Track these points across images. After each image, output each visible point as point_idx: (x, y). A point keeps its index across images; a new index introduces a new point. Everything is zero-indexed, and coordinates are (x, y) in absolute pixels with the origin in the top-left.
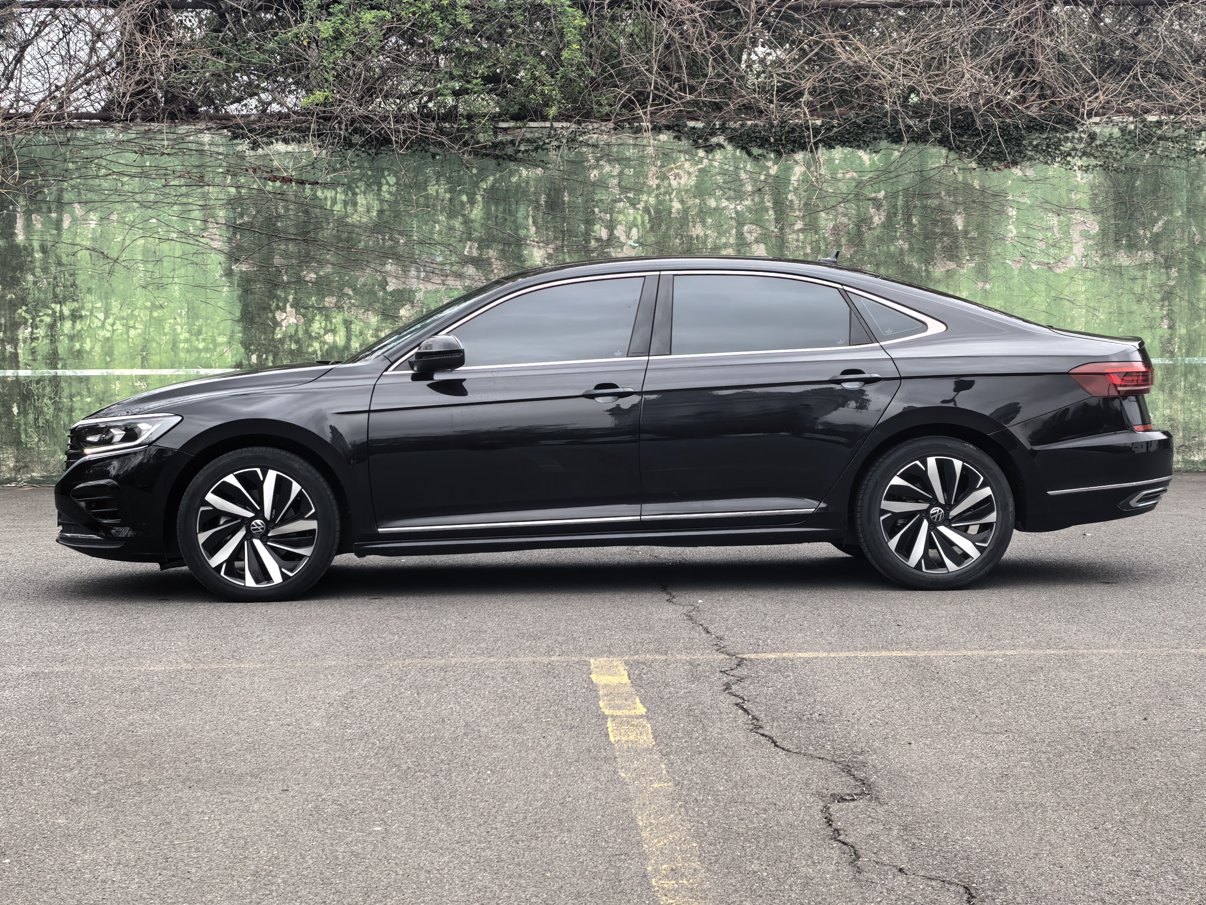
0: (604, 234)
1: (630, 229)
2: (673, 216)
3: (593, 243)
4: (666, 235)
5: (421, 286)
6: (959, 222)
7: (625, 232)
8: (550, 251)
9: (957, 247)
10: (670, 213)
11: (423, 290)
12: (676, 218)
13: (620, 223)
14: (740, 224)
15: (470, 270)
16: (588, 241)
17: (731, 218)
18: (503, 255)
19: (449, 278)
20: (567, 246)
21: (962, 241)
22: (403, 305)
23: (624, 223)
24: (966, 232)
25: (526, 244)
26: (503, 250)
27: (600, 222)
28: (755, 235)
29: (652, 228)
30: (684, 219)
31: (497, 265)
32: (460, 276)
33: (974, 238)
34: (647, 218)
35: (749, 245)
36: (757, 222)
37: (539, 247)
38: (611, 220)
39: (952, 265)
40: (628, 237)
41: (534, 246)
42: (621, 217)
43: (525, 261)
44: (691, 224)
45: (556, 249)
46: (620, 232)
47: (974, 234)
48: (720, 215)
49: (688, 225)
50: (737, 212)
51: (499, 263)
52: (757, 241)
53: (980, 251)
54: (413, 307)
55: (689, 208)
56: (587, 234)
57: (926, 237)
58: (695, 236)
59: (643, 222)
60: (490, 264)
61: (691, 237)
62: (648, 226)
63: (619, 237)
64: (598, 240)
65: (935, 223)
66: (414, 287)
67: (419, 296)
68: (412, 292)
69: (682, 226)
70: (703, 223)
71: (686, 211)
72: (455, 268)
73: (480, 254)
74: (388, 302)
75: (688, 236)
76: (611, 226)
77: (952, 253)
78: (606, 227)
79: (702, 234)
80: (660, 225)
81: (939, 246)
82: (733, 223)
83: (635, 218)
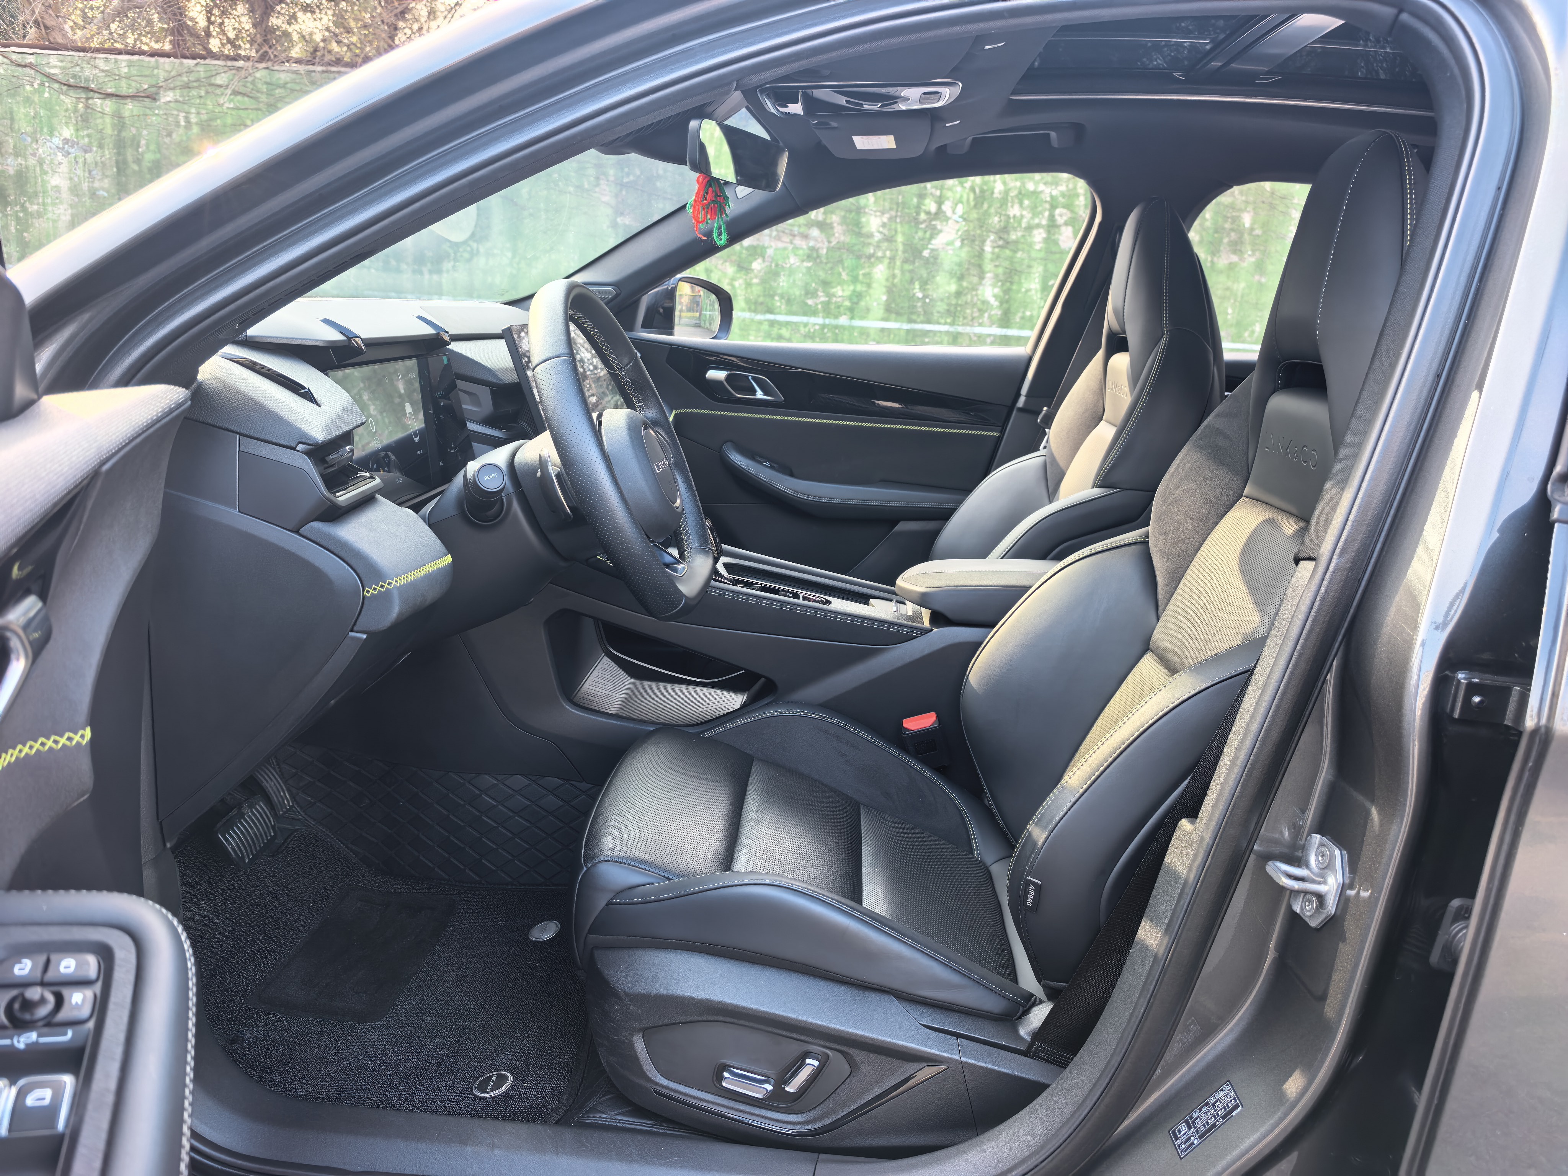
0: (933, 208)
1: (956, 205)
2: (995, 196)
3: (923, 216)
4: (986, 214)
5: (773, 244)
6: (1247, 220)
7: (952, 207)
8: (885, 220)
9: (1242, 243)
10: (993, 193)
11: (774, 247)
12: (997, 198)
13: (948, 199)
14: (1053, 207)
15: (815, 232)
16: (918, 214)
17: (1046, 202)
18: (844, 221)
19: (797, 238)
20: (901, 217)
21: (1246, 237)
22: (756, 259)
23: (951, 199)
24: (1252, 229)
25: (865, 212)
26: (844, 217)
27: (931, 197)
28: (1065, 218)
29: (975, 206)
30: (1004, 201)
31: (838, 229)
32: (805, 237)
33: (1258, 236)
34: (972, 196)
35: (1058, 227)
36: (1068, 207)
37: (876, 216)
38: (940, 197)
39: (1235, 258)
40: (954, 212)
41: (871, 215)
42: (949, 194)
43: (862, 227)
44: (1010, 204)
45: (890, 219)
46: (947, 207)
47: (1258, 232)
48: (1037, 198)
49: (1007, 205)
50: (1052, 197)
51: (840, 227)
52: (1066, 224)
53: (1262, 248)
54: (764, 261)
55: (1009, 189)
56: (918, 208)
57: (1216, 231)
58: (1012, 215)
59: (968, 200)
60: (832, 228)
61: (1008, 217)
62: (972, 203)
63: (945, 212)
64: (928, 213)
65: (1226, 218)
66: (766, 245)
67: (770, 252)
68: (764, 248)
69: (1001, 206)
70: (1021, 203)
71: (1007, 192)
72: (802, 230)
73: (825, 219)
74: (744, 256)
75: (1005, 215)
76: (940, 202)
77: (1236, 247)
78: (936, 202)
79: (1018, 214)
80: (983, 203)
81: (1226, 240)
82: (1047, 206)
83: (961, 196)
